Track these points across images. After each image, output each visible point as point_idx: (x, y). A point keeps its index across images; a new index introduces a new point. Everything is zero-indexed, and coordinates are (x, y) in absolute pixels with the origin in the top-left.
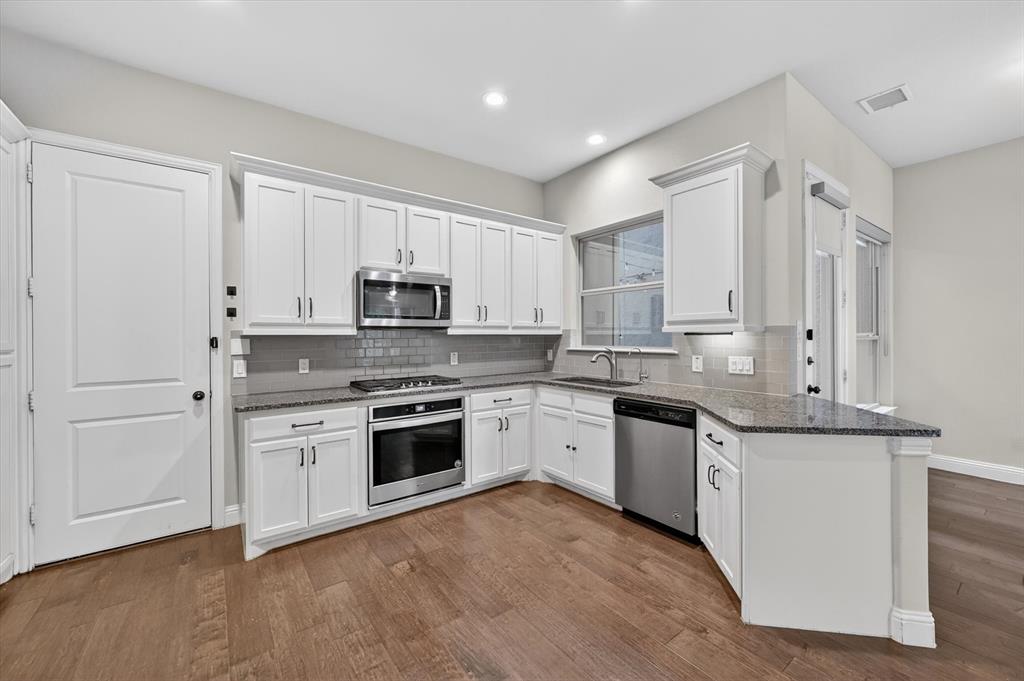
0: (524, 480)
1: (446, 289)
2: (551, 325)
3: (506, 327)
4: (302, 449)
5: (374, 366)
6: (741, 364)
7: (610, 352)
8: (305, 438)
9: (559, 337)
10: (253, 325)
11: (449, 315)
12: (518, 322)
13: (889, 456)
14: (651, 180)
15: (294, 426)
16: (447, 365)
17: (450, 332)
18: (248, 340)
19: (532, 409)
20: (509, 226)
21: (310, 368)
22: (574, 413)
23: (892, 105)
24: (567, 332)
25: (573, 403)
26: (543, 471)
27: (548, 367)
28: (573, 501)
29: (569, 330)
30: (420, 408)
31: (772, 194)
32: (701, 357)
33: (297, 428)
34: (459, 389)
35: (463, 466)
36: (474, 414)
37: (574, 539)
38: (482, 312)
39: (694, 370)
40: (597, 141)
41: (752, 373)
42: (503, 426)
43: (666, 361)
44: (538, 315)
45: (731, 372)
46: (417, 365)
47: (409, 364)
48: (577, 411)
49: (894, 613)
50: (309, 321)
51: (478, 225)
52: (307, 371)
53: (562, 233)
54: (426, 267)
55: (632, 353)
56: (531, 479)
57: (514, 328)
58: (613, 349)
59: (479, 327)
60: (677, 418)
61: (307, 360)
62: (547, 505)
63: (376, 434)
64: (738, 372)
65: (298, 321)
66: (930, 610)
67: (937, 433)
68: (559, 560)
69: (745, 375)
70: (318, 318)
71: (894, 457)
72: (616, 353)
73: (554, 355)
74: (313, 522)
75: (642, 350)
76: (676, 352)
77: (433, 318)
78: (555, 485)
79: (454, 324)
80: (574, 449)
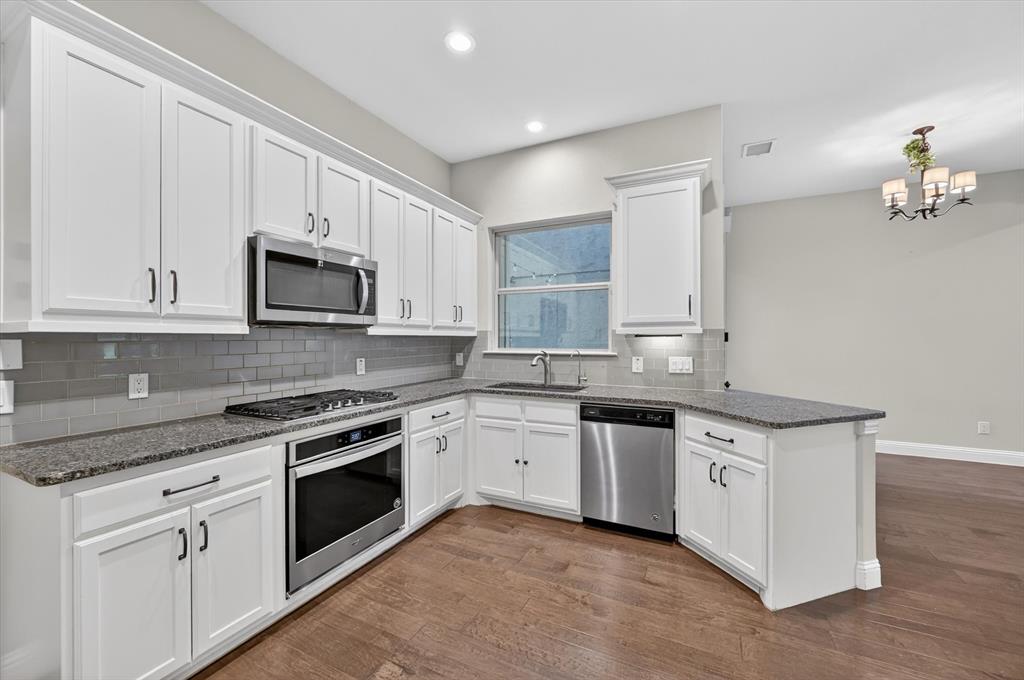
0: (457, 506)
1: (371, 274)
2: (468, 326)
3: (427, 327)
4: (181, 531)
5: (257, 381)
6: (682, 364)
7: (545, 355)
8: (186, 510)
9: (471, 339)
10: (51, 313)
11: (374, 309)
12: (439, 322)
13: (854, 437)
14: (606, 179)
15: (166, 493)
16: (354, 377)
17: (371, 331)
18: (19, 342)
19: (466, 422)
20: (432, 206)
21: (151, 390)
22: (525, 423)
23: (758, 154)
24: (484, 334)
25: (523, 411)
26: (478, 493)
27: (457, 373)
28: (529, 522)
29: (486, 332)
30: (355, 436)
31: (708, 211)
32: (641, 359)
33: (171, 496)
34: (395, 407)
35: (402, 504)
36: (413, 436)
37: (565, 567)
38: (406, 308)
39: (634, 370)
40: (536, 129)
41: (691, 371)
42: (442, 445)
43: (604, 363)
44: (458, 312)
45: (670, 371)
46: (316, 377)
47: (305, 376)
48: (528, 421)
49: (859, 566)
50: (169, 309)
51: (401, 200)
52: (145, 394)
53: (477, 223)
54: (343, 242)
55: (574, 356)
56: (463, 506)
57: (436, 328)
58: (548, 352)
59: (401, 326)
60: (657, 419)
61: (145, 376)
62: (506, 532)
63: (301, 482)
64: (678, 372)
65: (149, 308)
66: (878, 557)
67: (882, 415)
68: (573, 598)
69: (683, 374)
70: (185, 305)
71: (858, 436)
72: (551, 355)
73: (466, 359)
74: (200, 650)
75: (581, 353)
76: (616, 354)
77: (357, 312)
78: (492, 506)
79: (379, 321)
80: (526, 463)
